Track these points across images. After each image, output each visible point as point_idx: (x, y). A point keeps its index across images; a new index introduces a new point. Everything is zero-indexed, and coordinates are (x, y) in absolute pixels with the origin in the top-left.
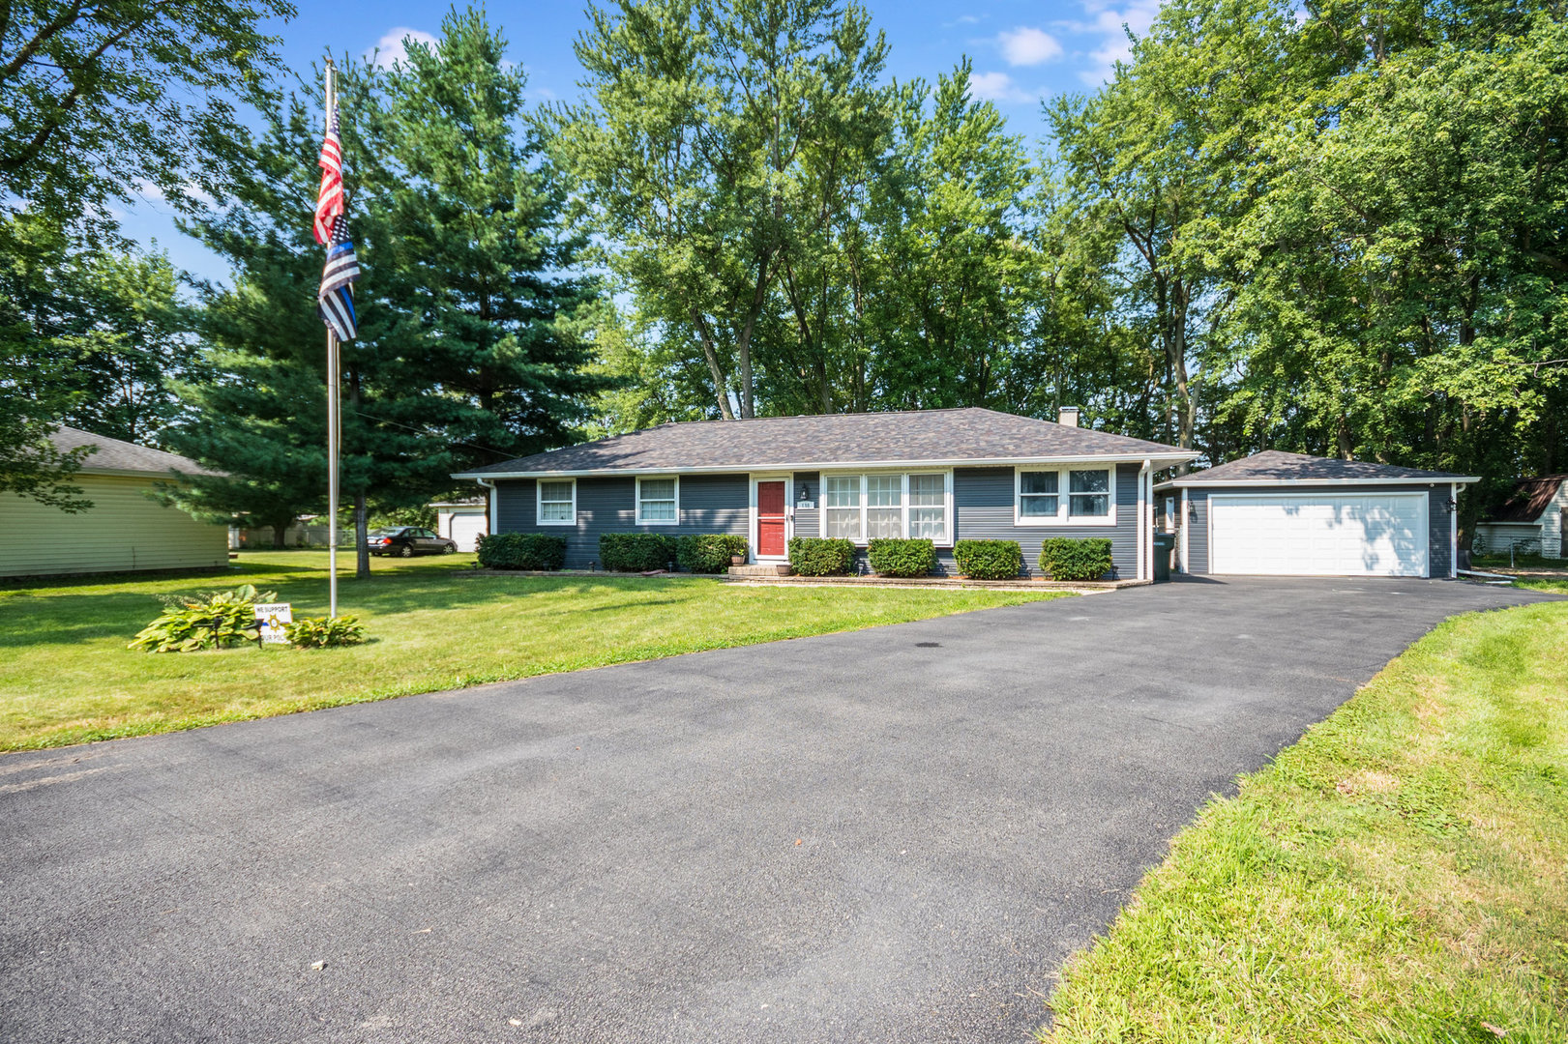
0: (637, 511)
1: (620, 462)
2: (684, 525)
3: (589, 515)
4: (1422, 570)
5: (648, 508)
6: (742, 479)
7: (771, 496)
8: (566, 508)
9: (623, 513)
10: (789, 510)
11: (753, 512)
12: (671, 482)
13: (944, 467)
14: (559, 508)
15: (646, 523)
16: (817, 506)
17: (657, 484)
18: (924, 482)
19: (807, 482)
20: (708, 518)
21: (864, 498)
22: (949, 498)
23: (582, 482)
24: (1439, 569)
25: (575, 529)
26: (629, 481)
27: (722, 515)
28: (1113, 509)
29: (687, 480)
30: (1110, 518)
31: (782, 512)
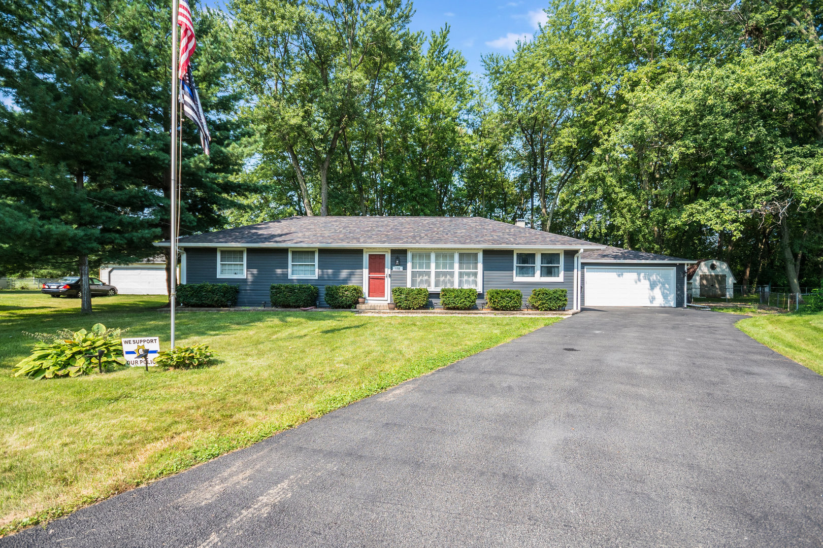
0: (290, 270)
1: (278, 239)
2: (321, 278)
3: (255, 271)
4: (673, 303)
5: (295, 268)
6: (359, 252)
7: (377, 262)
8: (239, 268)
9: (279, 271)
10: (388, 271)
11: (366, 272)
12: (313, 253)
13: (478, 249)
14: (233, 267)
15: (295, 277)
16: (405, 268)
17: (303, 254)
18: (467, 257)
19: (399, 256)
20: (336, 274)
21: (433, 265)
22: (480, 266)
23: (250, 251)
24: (679, 303)
25: (245, 281)
26: (284, 251)
27: (344, 273)
28: (562, 274)
29: (322, 251)
30: (560, 278)
31: (384, 272)
